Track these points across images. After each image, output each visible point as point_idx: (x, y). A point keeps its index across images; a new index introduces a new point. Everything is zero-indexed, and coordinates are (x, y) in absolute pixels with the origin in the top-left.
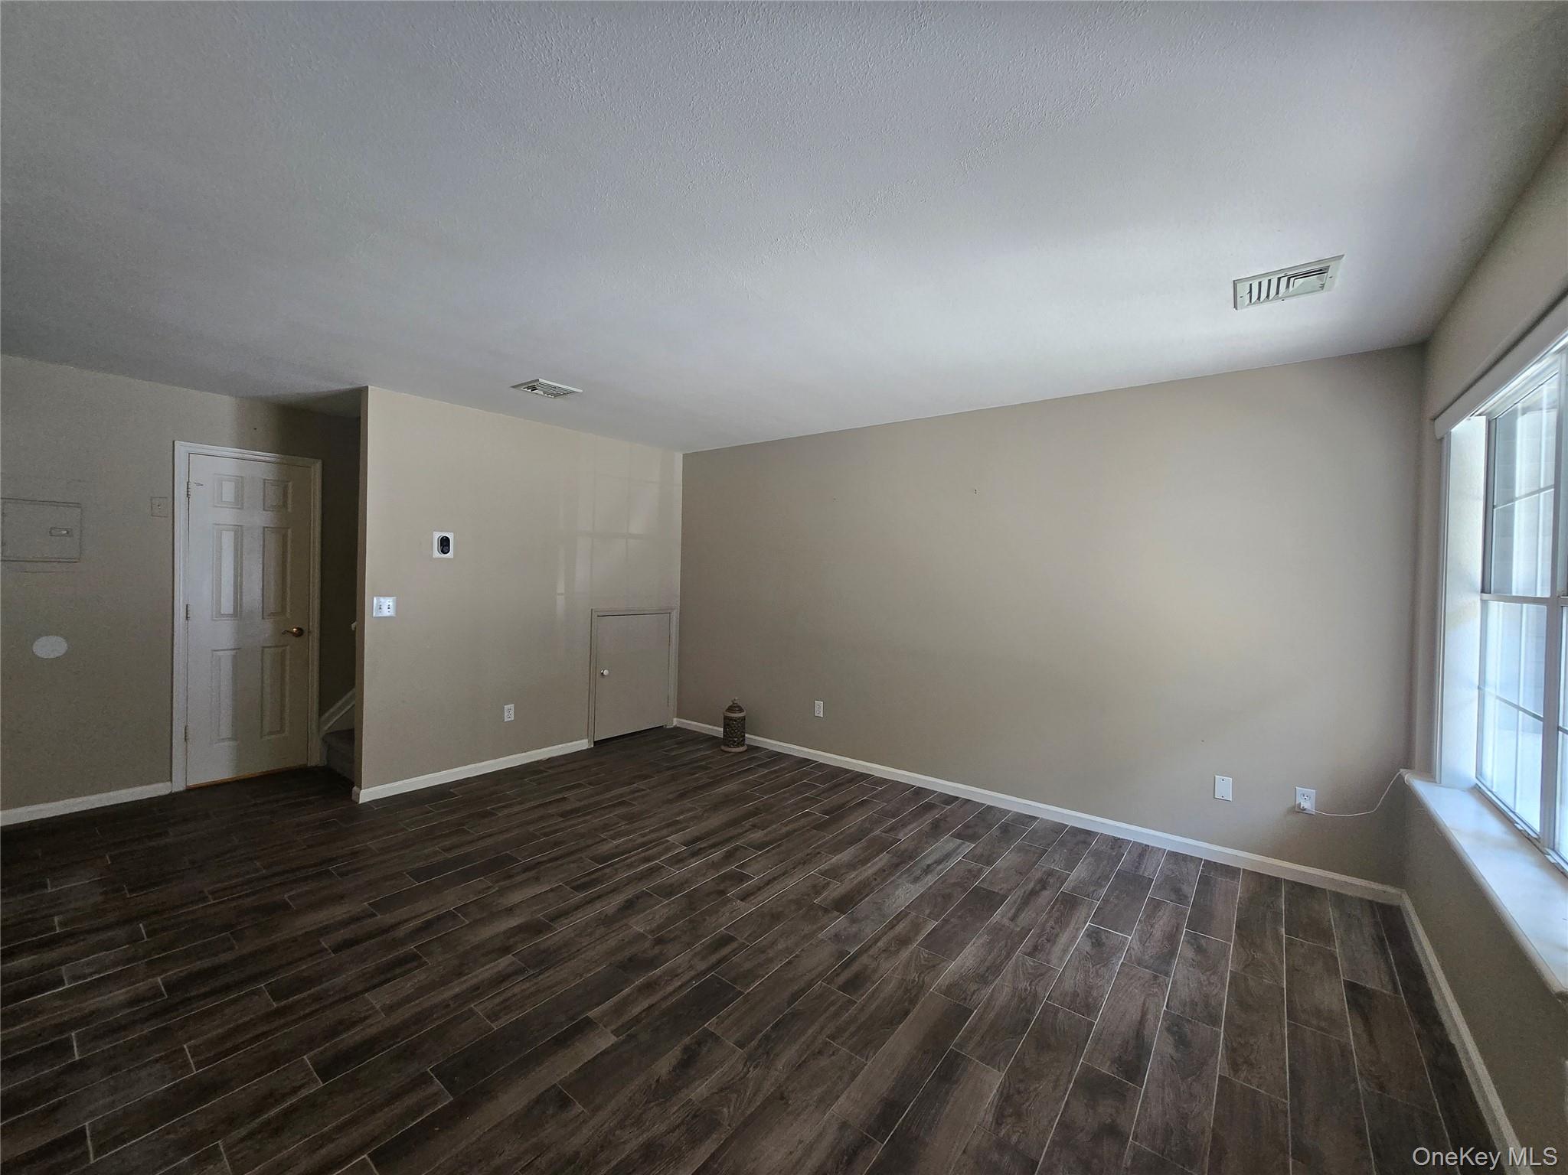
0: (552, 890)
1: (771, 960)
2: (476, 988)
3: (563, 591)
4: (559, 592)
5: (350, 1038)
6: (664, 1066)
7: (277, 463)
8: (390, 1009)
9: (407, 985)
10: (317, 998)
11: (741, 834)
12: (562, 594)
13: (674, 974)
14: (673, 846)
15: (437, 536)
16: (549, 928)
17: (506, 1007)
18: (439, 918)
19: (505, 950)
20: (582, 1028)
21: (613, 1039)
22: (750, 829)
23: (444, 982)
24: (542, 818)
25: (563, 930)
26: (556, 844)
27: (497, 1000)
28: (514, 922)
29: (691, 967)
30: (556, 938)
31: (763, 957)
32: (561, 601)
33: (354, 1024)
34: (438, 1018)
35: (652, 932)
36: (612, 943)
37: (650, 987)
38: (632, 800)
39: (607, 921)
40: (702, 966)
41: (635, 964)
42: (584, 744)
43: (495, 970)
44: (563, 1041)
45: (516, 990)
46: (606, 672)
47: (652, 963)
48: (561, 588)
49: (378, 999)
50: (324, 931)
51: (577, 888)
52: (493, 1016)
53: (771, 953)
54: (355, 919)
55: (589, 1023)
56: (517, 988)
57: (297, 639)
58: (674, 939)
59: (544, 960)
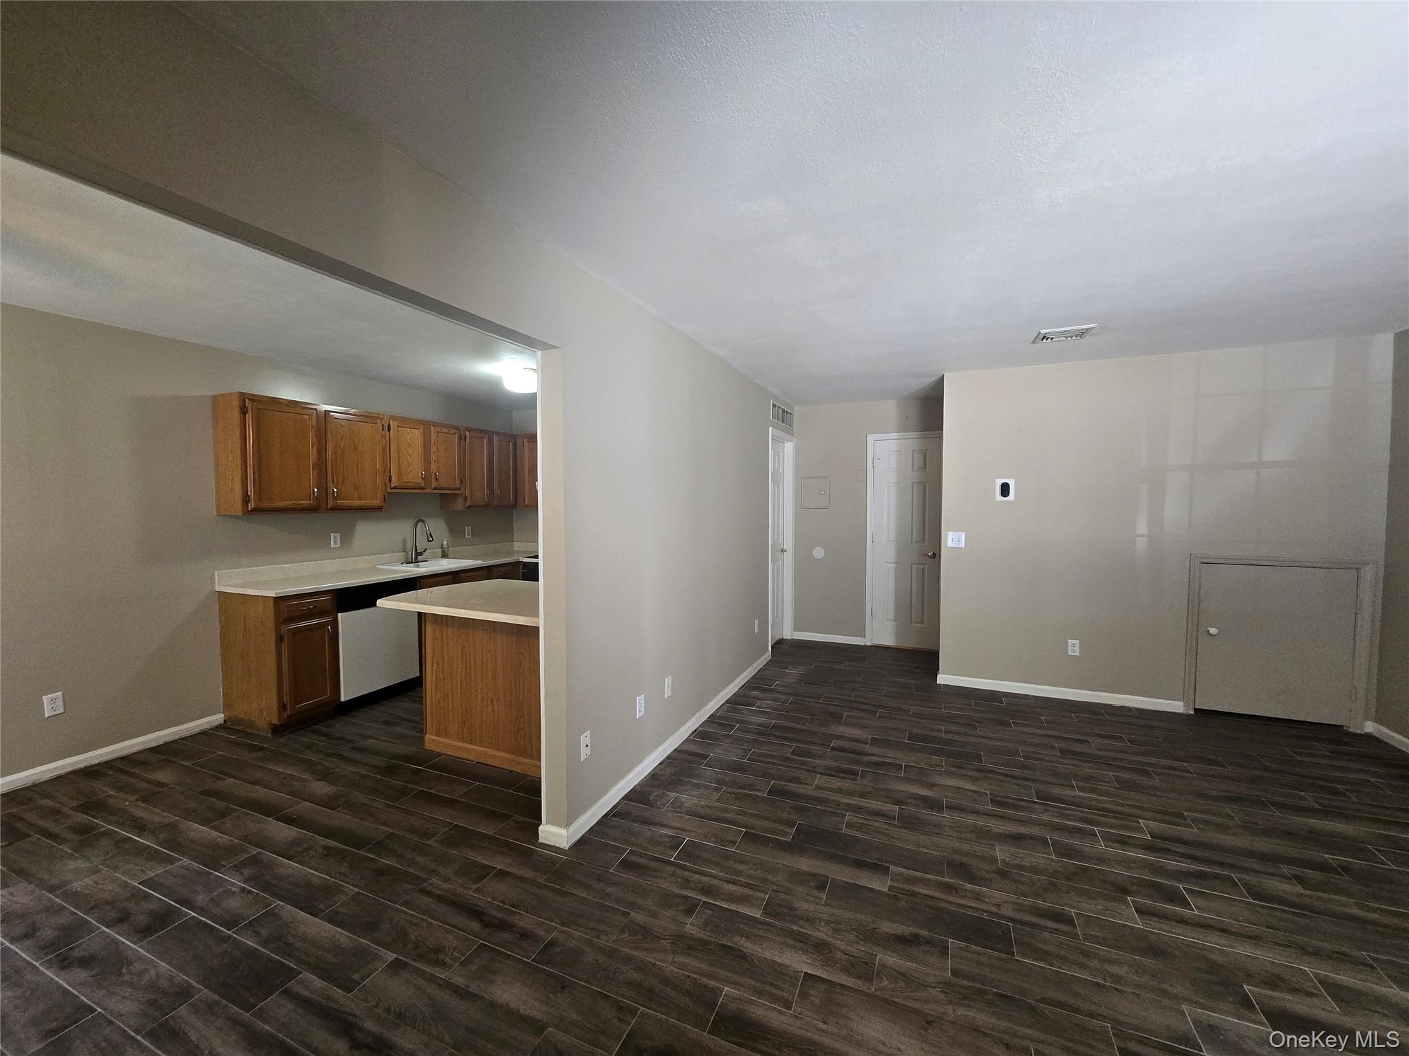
0: (975, 792)
1: (1083, 966)
2: (861, 808)
3: (1145, 532)
4: (1138, 533)
5: (792, 787)
6: (887, 927)
7: (920, 438)
8: (818, 787)
9: (836, 783)
10: (803, 763)
11: (1259, 872)
12: (1143, 536)
13: (978, 897)
14: (1140, 830)
15: (999, 482)
16: (940, 809)
17: (860, 828)
18: (891, 764)
19: (899, 802)
20: (879, 869)
21: (886, 890)
22: (1287, 878)
23: (850, 794)
24: (1044, 746)
25: (947, 817)
26: (1024, 767)
27: (860, 821)
28: (924, 792)
29: (999, 906)
30: (935, 818)
31: (1081, 959)
32: (1141, 543)
33: (801, 783)
34: (830, 807)
35: (1007, 864)
36: (965, 847)
37: (949, 888)
38: (1156, 773)
39: (984, 834)
40: (1010, 913)
41: (963, 871)
42: (1177, 707)
43: (880, 807)
44: (859, 864)
45: (876, 824)
46: (1213, 631)
47: (973, 879)
48: (1142, 528)
49: (819, 780)
50: (840, 738)
51: (993, 802)
52: (849, 826)
53: (1094, 963)
54: (856, 740)
55: (886, 870)
56: (877, 823)
57: (932, 560)
58: (1015, 881)
59: (910, 823)
